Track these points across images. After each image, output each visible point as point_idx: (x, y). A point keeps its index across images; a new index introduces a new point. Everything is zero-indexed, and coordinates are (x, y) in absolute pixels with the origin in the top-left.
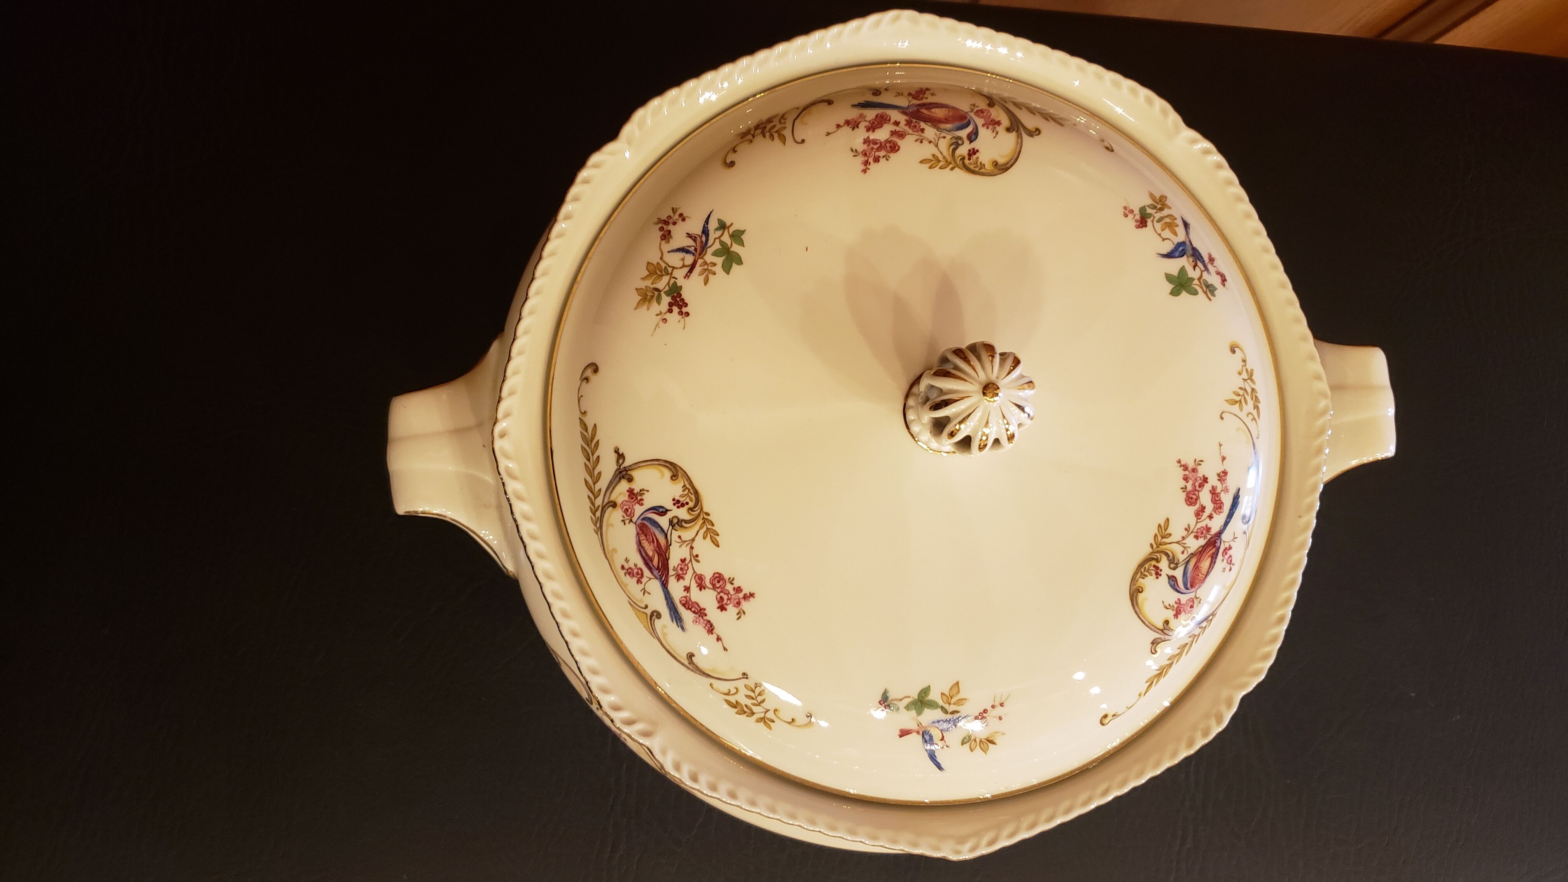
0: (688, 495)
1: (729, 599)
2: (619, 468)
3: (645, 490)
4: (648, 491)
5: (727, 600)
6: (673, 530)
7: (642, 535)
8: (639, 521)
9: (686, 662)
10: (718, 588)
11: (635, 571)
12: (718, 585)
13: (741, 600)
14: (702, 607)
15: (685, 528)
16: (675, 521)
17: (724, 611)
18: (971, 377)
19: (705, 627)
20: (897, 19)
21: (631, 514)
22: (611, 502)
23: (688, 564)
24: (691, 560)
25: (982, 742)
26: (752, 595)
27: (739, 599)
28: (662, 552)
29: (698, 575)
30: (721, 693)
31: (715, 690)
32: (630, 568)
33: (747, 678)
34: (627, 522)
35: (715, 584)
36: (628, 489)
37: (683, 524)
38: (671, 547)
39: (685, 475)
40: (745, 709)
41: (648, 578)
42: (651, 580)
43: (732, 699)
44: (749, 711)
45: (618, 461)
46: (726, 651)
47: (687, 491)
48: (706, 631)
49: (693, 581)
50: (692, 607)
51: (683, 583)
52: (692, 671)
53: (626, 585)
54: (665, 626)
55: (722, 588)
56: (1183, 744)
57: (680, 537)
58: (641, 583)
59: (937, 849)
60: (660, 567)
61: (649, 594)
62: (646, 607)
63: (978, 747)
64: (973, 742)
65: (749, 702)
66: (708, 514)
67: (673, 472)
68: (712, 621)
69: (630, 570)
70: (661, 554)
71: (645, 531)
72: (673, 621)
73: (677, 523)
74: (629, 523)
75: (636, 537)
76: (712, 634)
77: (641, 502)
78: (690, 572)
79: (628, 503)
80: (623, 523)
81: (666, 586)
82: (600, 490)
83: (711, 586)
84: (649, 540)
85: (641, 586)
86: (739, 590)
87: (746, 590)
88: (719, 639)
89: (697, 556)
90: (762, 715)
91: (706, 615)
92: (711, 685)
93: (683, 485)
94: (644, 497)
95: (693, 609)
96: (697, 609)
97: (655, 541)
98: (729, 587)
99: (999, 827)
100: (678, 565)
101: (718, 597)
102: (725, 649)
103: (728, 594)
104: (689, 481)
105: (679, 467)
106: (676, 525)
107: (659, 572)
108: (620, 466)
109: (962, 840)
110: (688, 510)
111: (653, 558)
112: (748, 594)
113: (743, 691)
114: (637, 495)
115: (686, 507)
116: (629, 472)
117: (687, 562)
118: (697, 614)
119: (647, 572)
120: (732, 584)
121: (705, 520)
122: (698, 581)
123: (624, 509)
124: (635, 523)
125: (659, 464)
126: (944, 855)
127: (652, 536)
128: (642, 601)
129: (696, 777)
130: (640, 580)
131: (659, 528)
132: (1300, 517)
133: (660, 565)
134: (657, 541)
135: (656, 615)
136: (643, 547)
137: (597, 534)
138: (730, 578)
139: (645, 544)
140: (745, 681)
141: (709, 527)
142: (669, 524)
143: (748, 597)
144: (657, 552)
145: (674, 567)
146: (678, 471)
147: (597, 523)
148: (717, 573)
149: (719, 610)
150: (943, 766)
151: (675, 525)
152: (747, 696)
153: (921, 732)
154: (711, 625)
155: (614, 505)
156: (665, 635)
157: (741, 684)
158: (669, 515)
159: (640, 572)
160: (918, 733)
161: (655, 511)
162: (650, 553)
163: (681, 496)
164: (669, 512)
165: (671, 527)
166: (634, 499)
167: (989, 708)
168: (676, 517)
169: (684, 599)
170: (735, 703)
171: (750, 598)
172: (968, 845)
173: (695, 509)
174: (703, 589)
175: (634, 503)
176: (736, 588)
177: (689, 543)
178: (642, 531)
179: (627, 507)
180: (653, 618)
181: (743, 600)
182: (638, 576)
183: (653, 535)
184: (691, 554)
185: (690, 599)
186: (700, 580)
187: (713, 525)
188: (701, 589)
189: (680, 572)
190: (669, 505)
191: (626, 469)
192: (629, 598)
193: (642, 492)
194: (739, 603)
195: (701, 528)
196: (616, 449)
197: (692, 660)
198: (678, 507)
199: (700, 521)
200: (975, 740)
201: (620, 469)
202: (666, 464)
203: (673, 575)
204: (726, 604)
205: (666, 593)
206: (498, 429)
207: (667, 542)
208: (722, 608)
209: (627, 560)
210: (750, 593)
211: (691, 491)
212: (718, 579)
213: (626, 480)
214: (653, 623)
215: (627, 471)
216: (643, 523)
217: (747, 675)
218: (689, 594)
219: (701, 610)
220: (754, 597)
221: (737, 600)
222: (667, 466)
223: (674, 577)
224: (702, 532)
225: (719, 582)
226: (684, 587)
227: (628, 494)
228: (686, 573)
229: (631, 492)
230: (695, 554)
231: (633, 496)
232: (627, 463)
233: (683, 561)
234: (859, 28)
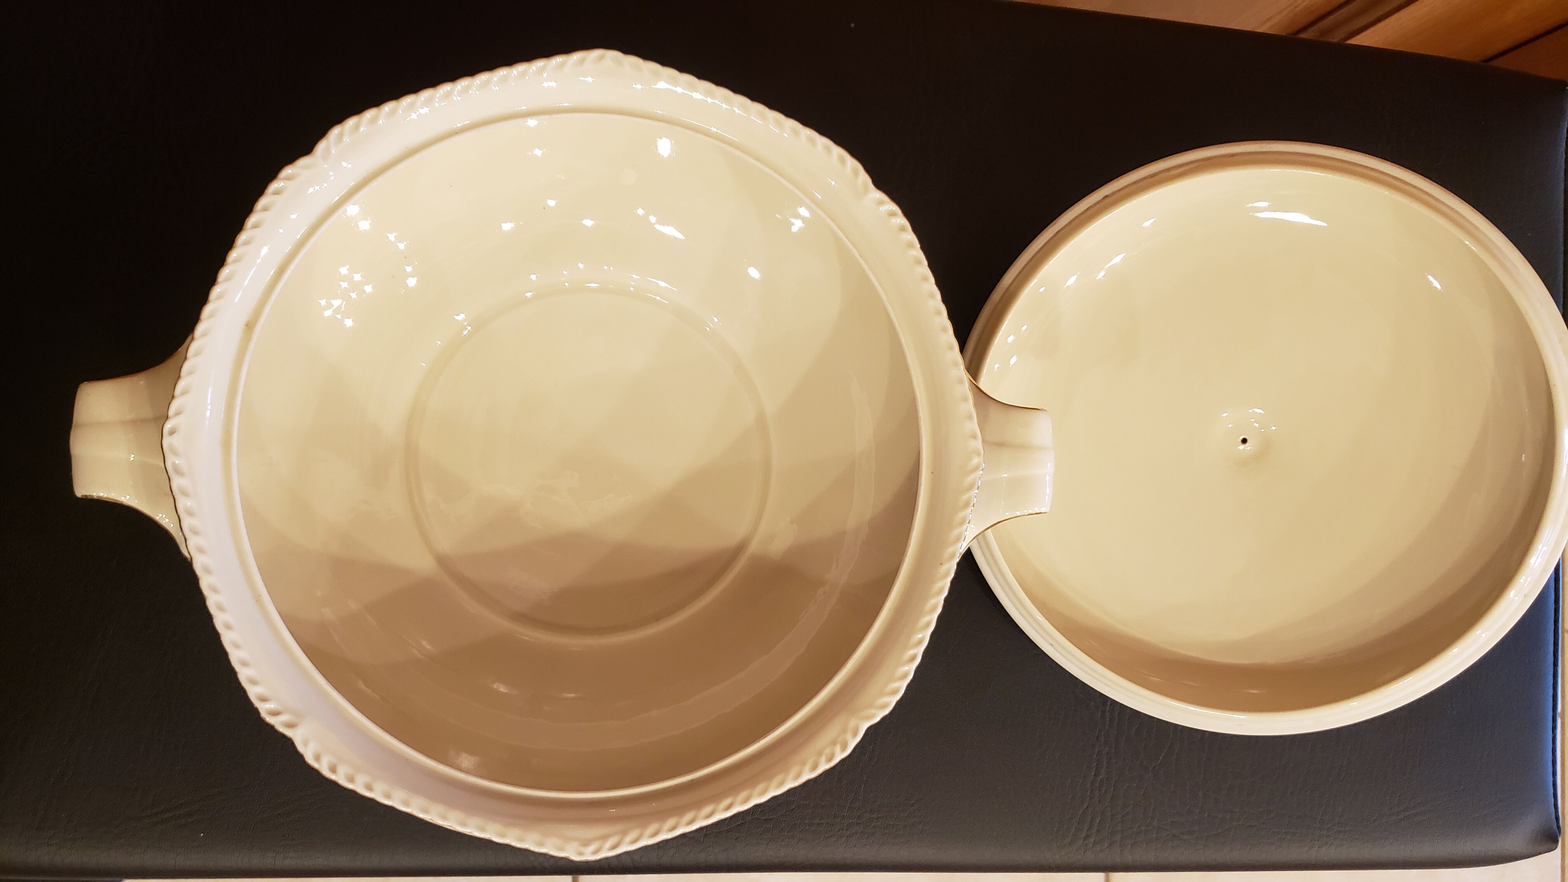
20: (601, 58)
56: (808, 767)
59: (561, 849)
99: (624, 833)
109: (586, 843)
126: (568, 855)
129: (336, 768)
132: (941, 564)
172: (592, 848)
206: (168, 426)
234: (562, 65)
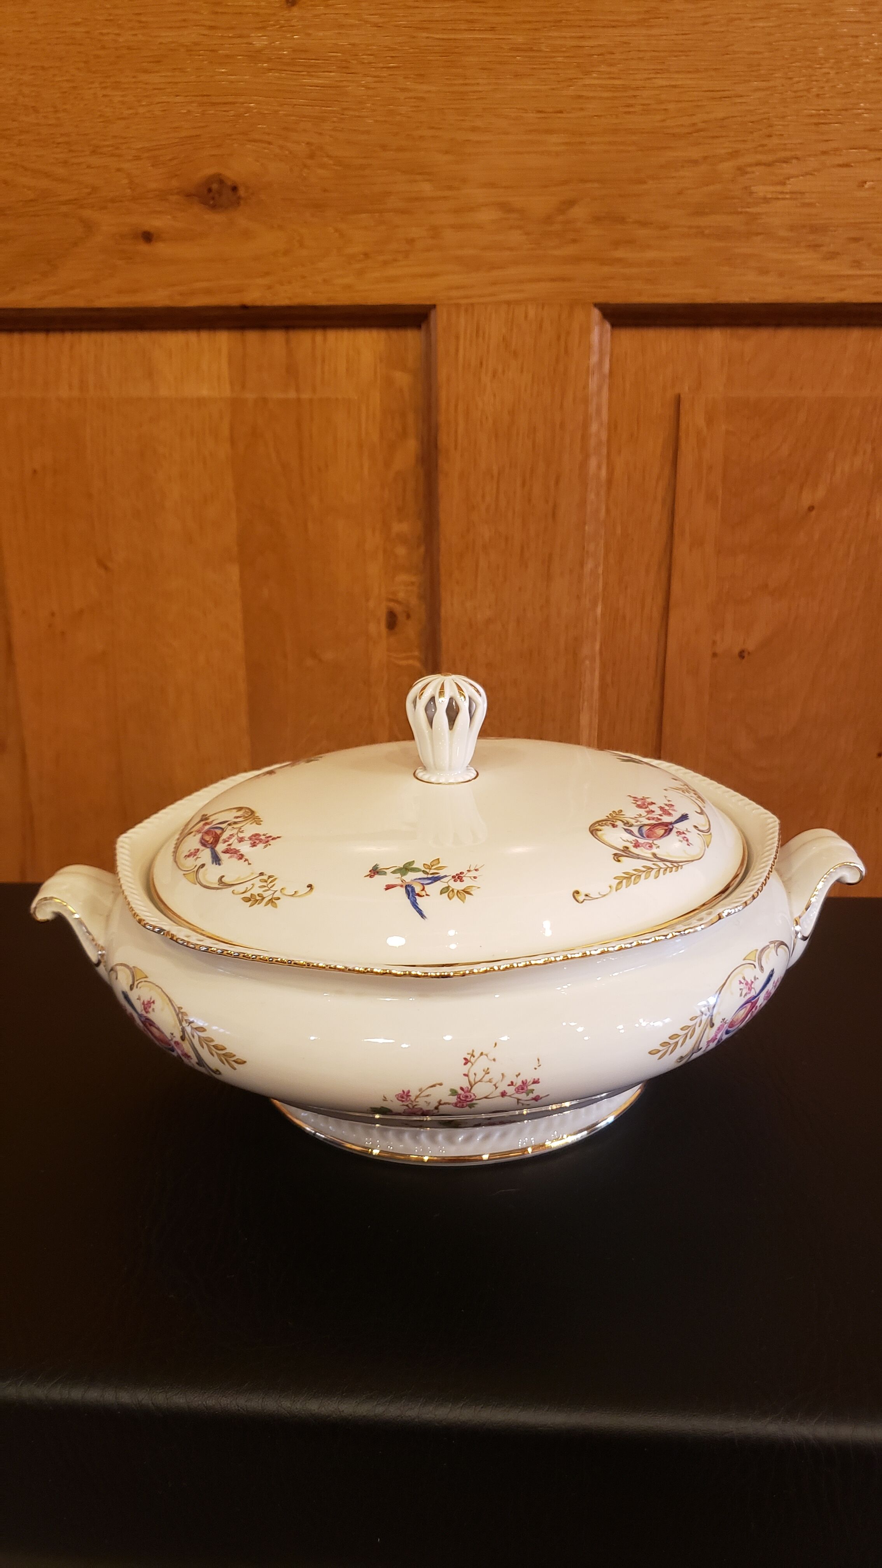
25: (459, 892)
40: (257, 898)
43: (248, 894)
44: (260, 898)
63: (456, 896)
64: (451, 892)
65: (261, 890)
72: (213, 863)
90: (270, 897)
92: (233, 891)
150: (425, 913)
152: (260, 887)
153: (404, 886)
160: (402, 886)
167: (465, 872)
197: (222, 881)
200: (453, 890)
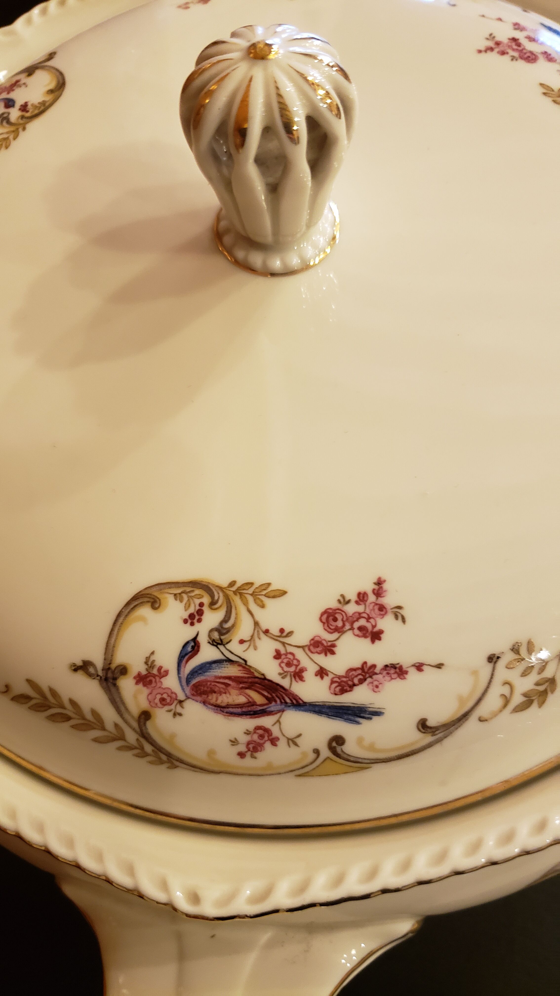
0: (192, 597)
1: (368, 619)
2: (99, 678)
3: (150, 657)
4: (153, 653)
5: (368, 621)
6: (228, 646)
7: (210, 698)
8: (188, 690)
9: (429, 739)
10: (344, 625)
11: (255, 737)
12: (339, 624)
13: (378, 602)
14: (359, 665)
15: (233, 626)
16: (216, 635)
17: (382, 636)
18: (228, 67)
19: (392, 679)
21: (171, 697)
22: (140, 717)
23: (286, 650)
24: (284, 644)
26: (379, 583)
27: (377, 604)
28: (250, 680)
29: (311, 645)
30: (501, 711)
31: (491, 718)
32: (248, 744)
33: (498, 658)
34: (179, 709)
35: (337, 626)
36: (134, 681)
37: (227, 626)
38: (248, 663)
39: (162, 586)
40: (541, 688)
41: (275, 723)
42: (281, 720)
43: (517, 699)
44: (547, 684)
45: (90, 675)
46: (443, 667)
47: (185, 597)
48: (398, 679)
49: (316, 657)
50: (353, 681)
51: (310, 674)
52: (446, 737)
53: (270, 766)
54: (360, 741)
55: (347, 619)
57: (242, 642)
58: (278, 739)
60: (269, 696)
61: (300, 735)
62: (317, 752)
65: (534, 677)
66: (232, 584)
67: (148, 602)
68: (388, 662)
69: (251, 746)
70: (251, 683)
71: (206, 689)
72: (358, 723)
73: (221, 634)
74: (182, 707)
75: (208, 708)
76: (406, 672)
77: (162, 670)
78: (300, 655)
79: (155, 692)
80: (178, 717)
81: (301, 702)
82: (116, 725)
83: (336, 635)
84: (222, 690)
85: (282, 743)
86: (364, 597)
87: (368, 587)
88: (419, 667)
89: (282, 631)
91: (374, 666)
92: (481, 720)
93: (172, 596)
94: (158, 663)
95: (356, 681)
96: (359, 674)
97: (227, 681)
98: (351, 609)
100: (280, 665)
101: (357, 632)
102: (439, 666)
103: (359, 616)
104: (173, 585)
105: (146, 589)
106: (222, 637)
107: (276, 701)
108: (98, 676)
110: (212, 609)
111: (250, 700)
112: (376, 587)
113: (514, 676)
114: (149, 673)
115: (205, 609)
116: (113, 666)
117: (283, 651)
118: (365, 680)
119: (266, 721)
120: (348, 602)
121: (240, 592)
122: (319, 649)
123: (159, 705)
124: (188, 698)
125: (126, 616)
127: (218, 682)
128: (304, 754)
130: (273, 739)
131: (214, 665)
133: (266, 694)
134: (229, 678)
135: (337, 743)
136: (228, 706)
137: (176, 767)
138: (339, 601)
139: (224, 699)
140: (501, 664)
141: (251, 591)
142: (215, 648)
143: (379, 590)
144: (246, 688)
145: (280, 674)
146: (151, 594)
147: (160, 759)
148: (322, 615)
149: (377, 642)
151: (221, 640)
152: (525, 674)
154: (393, 666)
155: (146, 716)
156: (372, 747)
157: (502, 673)
158: (203, 640)
159: (260, 732)
161: (187, 657)
162: (242, 699)
163: (187, 608)
164: (199, 639)
165: (221, 647)
166: (154, 680)
168: (211, 631)
169: (334, 685)
170: (525, 699)
171: (382, 587)
173: (216, 598)
174: (333, 649)
175: (159, 685)
176: (358, 600)
177: (258, 631)
178: (204, 694)
179: (159, 697)
180: (339, 749)
181: (380, 599)
182: (266, 738)
183: (218, 680)
184: (275, 638)
185: (339, 677)
186: (318, 647)
187: (252, 584)
188: (333, 653)
189: (292, 669)
190: (188, 633)
191: (107, 669)
192: (292, 771)
193: (149, 663)
194: (382, 608)
195: (246, 604)
196: (73, 668)
197: (431, 728)
198: (199, 621)
199: (237, 600)
201: (101, 677)
202: (132, 606)
203: (291, 684)
204: (374, 627)
205: (311, 708)
207: (240, 665)
208: (376, 636)
209: (234, 742)
210: (375, 584)
211: (188, 589)
212: (331, 618)
213: (122, 677)
214: (345, 756)
215: (109, 669)
216: (194, 685)
217: (494, 655)
218: (329, 674)
219: (362, 668)
220: (385, 581)
221: (376, 608)
222: (135, 606)
223: (294, 682)
224: (253, 606)
225: (335, 620)
226: (316, 675)
227: (141, 686)
228: (298, 661)
229: (141, 679)
230: (277, 633)
231: (148, 679)
232: (98, 661)
233: (278, 655)
